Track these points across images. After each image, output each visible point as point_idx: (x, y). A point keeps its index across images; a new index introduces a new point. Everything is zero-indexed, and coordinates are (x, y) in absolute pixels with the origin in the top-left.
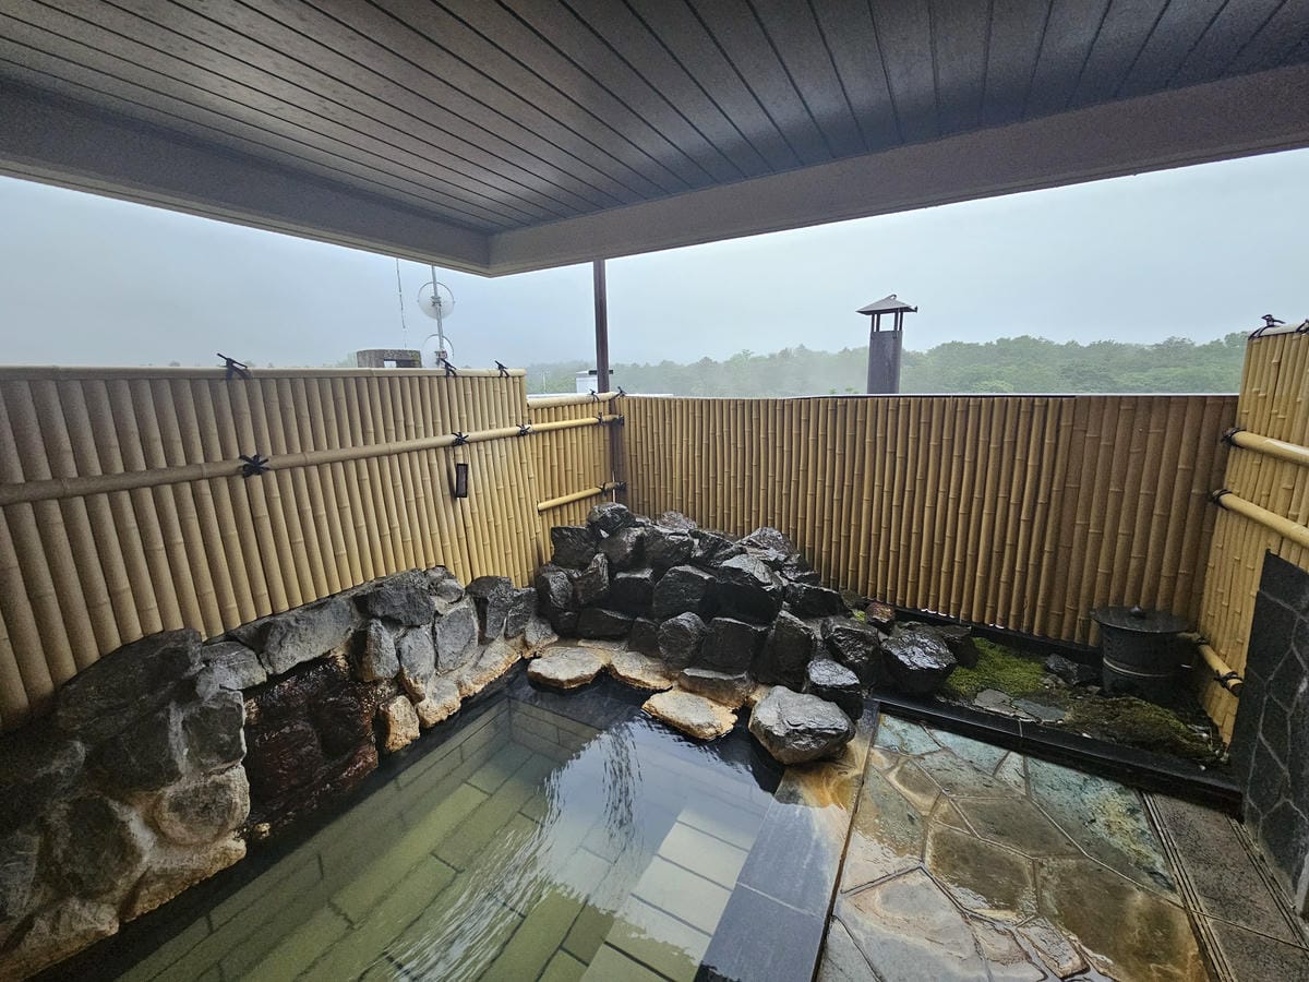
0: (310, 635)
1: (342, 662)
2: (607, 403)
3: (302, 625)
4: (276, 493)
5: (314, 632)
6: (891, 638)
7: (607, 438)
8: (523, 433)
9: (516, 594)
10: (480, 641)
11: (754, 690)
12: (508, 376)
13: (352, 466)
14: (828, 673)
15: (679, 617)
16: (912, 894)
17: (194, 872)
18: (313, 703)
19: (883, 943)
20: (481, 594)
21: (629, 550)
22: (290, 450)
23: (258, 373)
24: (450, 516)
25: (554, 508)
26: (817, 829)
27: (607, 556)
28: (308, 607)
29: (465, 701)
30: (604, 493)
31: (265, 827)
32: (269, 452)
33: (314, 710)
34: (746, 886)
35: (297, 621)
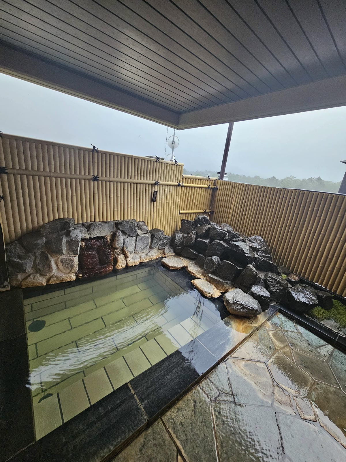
0: (102, 230)
1: (109, 240)
2: (213, 181)
3: (100, 226)
4: (101, 188)
5: (102, 229)
6: (293, 288)
7: (211, 194)
8: (179, 185)
9: (164, 237)
10: (150, 247)
11: (231, 288)
12: (177, 165)
13: (123, 184)
14: (260, 290)
15: (213, 257)
16: (257, 369)
17: (63, 279)
18: (99, 248)
19: (237, 376)
20: (154, 234)
21: (204, 231)
22: (106, 176)
23: (101, 151)
24: (149, 207)
25: (186, 213)
26: (231, 335)
27: (196, 232)
28: (103, 222)
29: (141, 263)
30: (205, 213)
31: (81, 275)
32: (100, 175)
33: (99, 250)
34: (198, 340)
35: (99, 224)
